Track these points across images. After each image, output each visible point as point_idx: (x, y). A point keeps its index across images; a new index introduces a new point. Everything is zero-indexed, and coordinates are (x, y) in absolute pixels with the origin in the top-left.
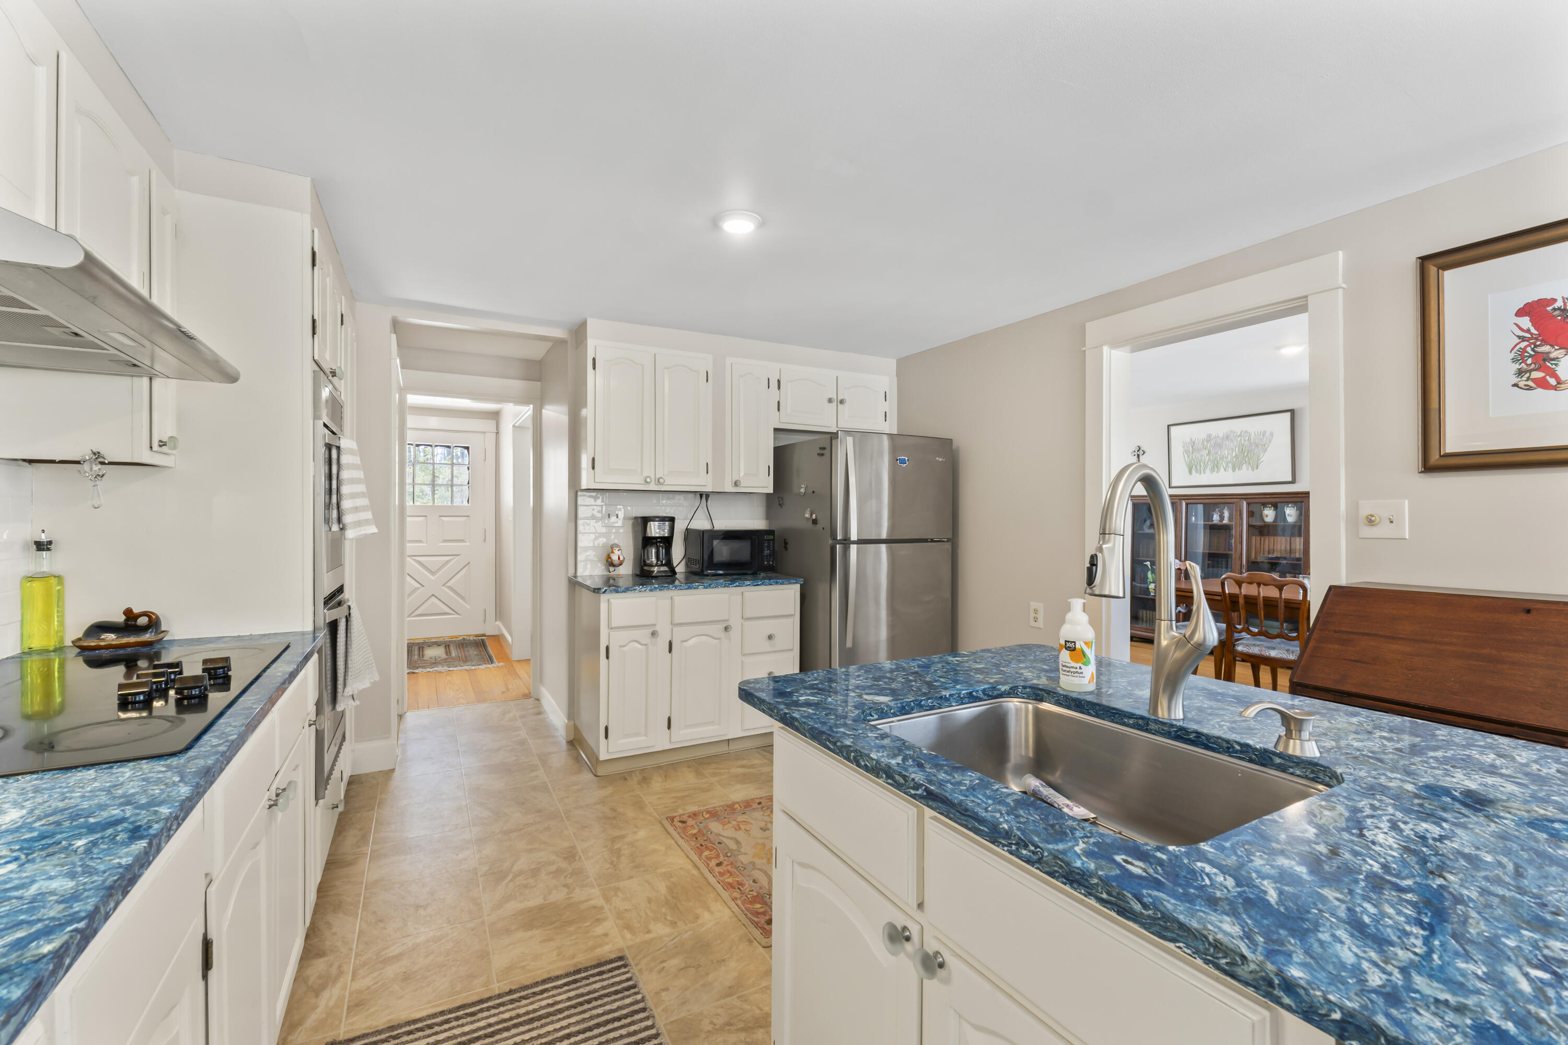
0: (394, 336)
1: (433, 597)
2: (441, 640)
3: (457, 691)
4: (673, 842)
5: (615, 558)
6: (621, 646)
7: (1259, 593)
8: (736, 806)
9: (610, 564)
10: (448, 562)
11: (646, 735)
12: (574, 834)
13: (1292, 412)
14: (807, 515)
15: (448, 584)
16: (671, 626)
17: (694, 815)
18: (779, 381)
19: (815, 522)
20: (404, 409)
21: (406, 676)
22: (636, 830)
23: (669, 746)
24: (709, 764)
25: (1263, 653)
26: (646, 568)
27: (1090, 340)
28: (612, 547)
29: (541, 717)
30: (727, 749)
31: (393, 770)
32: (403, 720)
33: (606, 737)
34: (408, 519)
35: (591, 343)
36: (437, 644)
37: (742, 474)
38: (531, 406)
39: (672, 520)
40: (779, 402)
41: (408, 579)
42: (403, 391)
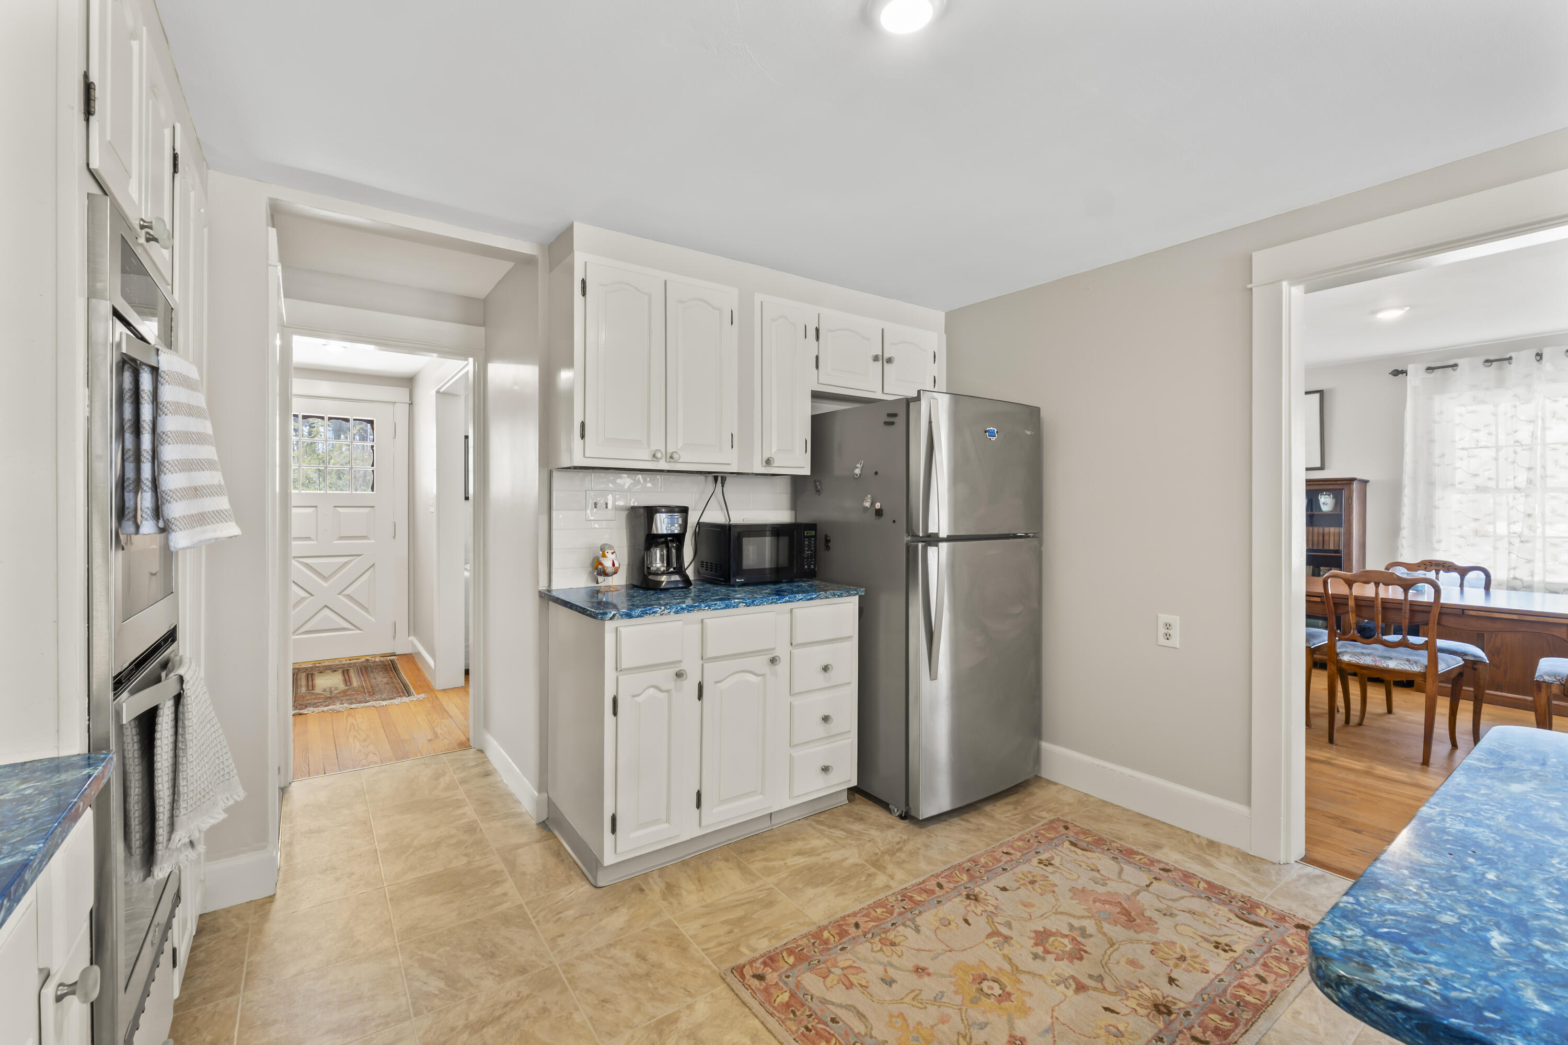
0: (273, 232)
1: (326, 609)
2: (337, 662)
3: (365, 740)
4: (757, 1022)
5: (607, 563)
6: (633, 696)
7: (1377, 594)
8: (826, 934)
9: (599, 570)
10: (346, 564)
11: (668, 821)
12: (591, 1018)
13: (1321, 392)
14: (867, 504)
15: (346, 592)
16: (701, 662)
17: (771, 960)
18: (817, 330)
19: (879, 513)
20: (287, 369)
21: (291, 719)
22: (689, 1000)
23: (699, 832)
24: (752, 851)
25: (1378, 664)
26: (651, 577)
27: (1259, 274)
28: (602, 549)
29: (490, 779)
30: (769, 824)
31: (271, 899)
32: (286, 796)
33: (614, 830)
34: (294, 510)
35: (579, 257)
36: (332, 669)
37: (774, 450)
38: (471, 360)
39: (684, 510)
40: (817, 357)
41: (294, 588)
42: (289, 329)
